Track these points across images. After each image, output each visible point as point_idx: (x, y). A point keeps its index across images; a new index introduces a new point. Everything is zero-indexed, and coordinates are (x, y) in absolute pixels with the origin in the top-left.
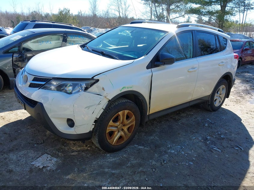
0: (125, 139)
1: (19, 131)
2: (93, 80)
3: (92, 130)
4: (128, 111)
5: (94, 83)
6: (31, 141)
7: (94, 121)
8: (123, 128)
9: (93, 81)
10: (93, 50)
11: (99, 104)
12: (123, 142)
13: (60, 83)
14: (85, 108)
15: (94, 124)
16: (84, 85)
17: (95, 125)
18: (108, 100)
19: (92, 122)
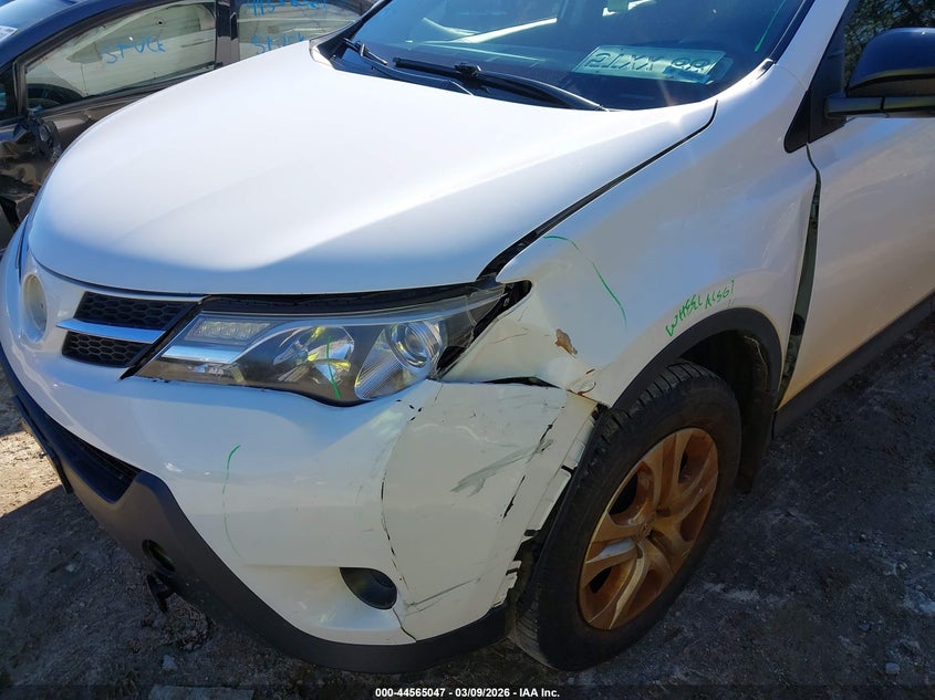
0: (668, 578)
1: (70, 568)
2: (487, 292)
3: (502, 598)
4: (691, 431)
5: (500, 308)
6: (142, 634)
7: (514, 551)
8: (659, 526)
9: (487, 299)
10: (400, 64)
11: (543, 445)
12: (655, 595)
13: (263, 333)
14: (456, 490)
15: (518, 564)
16: (436, 330)
17: (519, 571)
18: (593, 407)
19: (507, 558)
